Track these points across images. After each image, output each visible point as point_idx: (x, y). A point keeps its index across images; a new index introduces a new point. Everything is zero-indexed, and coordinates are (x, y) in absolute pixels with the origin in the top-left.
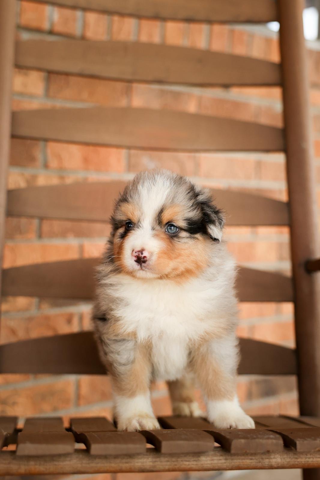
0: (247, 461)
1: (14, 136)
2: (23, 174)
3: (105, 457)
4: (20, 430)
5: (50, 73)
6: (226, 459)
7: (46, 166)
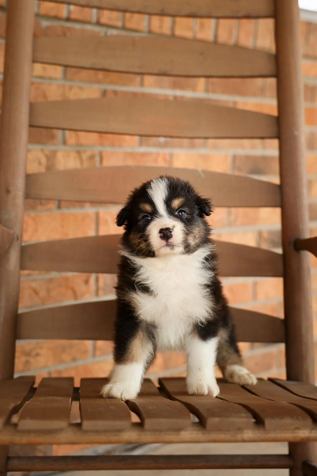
0: (222, 436)
1: (31, 126)
2: (42, 150)
3: (97, 432)
4: (36, 389)
5: (66, 66)
6: (203, 434)
7: (65, 143)
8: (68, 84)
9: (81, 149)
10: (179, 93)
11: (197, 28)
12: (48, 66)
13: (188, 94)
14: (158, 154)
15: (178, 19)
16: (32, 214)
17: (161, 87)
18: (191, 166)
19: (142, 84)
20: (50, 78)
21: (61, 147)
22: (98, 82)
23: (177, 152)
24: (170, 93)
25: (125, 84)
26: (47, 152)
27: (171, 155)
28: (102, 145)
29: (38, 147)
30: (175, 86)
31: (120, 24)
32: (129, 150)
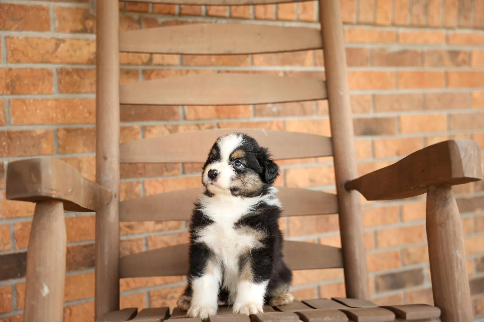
2: (165, 126)
7: (185, 118)
8: (185, 68)
9: (200, 122)
10: (288, 68)
11: (300, 11)
12: (166, 56)
13: (297, 68)
14: (272, 123)
15: (281, 6)
16: (160, 179)
17: (270, 64)
18: (305, 131)
19: (253, 63)
20: (168, 65)
21: (182, 122)
22: (212, 65)
23: (290, 119)
24: (280, 69)
25: (236, 65)
26: (170, 127)
27: (284, 123)
28: (219, 117)
29: (162, 123)
30: (283, 63)
31: (227, 14)
32: (245, 121)
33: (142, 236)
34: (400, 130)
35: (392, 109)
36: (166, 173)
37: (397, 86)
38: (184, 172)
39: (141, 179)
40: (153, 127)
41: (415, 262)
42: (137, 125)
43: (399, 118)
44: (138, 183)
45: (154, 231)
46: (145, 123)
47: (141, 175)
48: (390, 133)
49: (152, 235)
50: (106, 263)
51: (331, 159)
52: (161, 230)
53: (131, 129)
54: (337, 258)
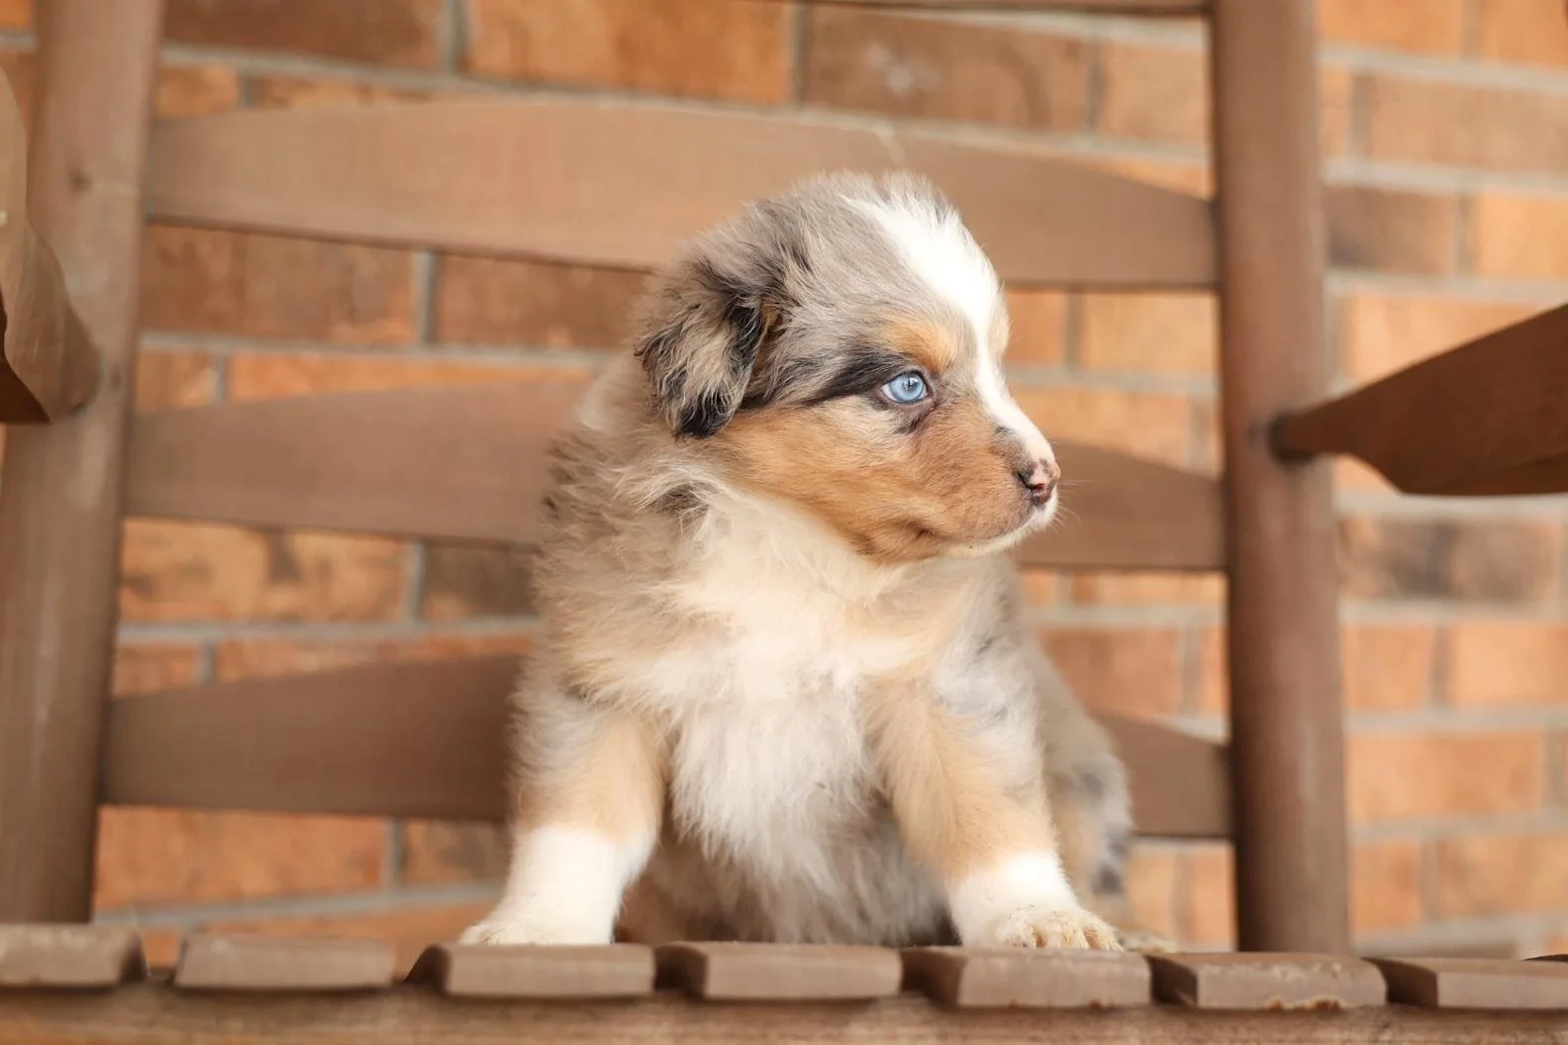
7: (462, 65)
21: (445, 81)
33: (192, 638)
34: (1468, 260)
35: (1441, 154)
36: (343, 330)
37: (1473, 45)
38: (433, 336)
39: (218, 346)
40: (303, 85)
41: (1486, 910)
42: (221, 68)
43: (1466, 205)
44: (202, 361)
45: (258, 618)
46: (263, 64)
47: (217, 324)
48: (1422, 267)
49: (248, 636)
50: (42, 713)
51: (1204, 307)
52: (290, 619)
53: (191, 81)
54: (1205, 790)
